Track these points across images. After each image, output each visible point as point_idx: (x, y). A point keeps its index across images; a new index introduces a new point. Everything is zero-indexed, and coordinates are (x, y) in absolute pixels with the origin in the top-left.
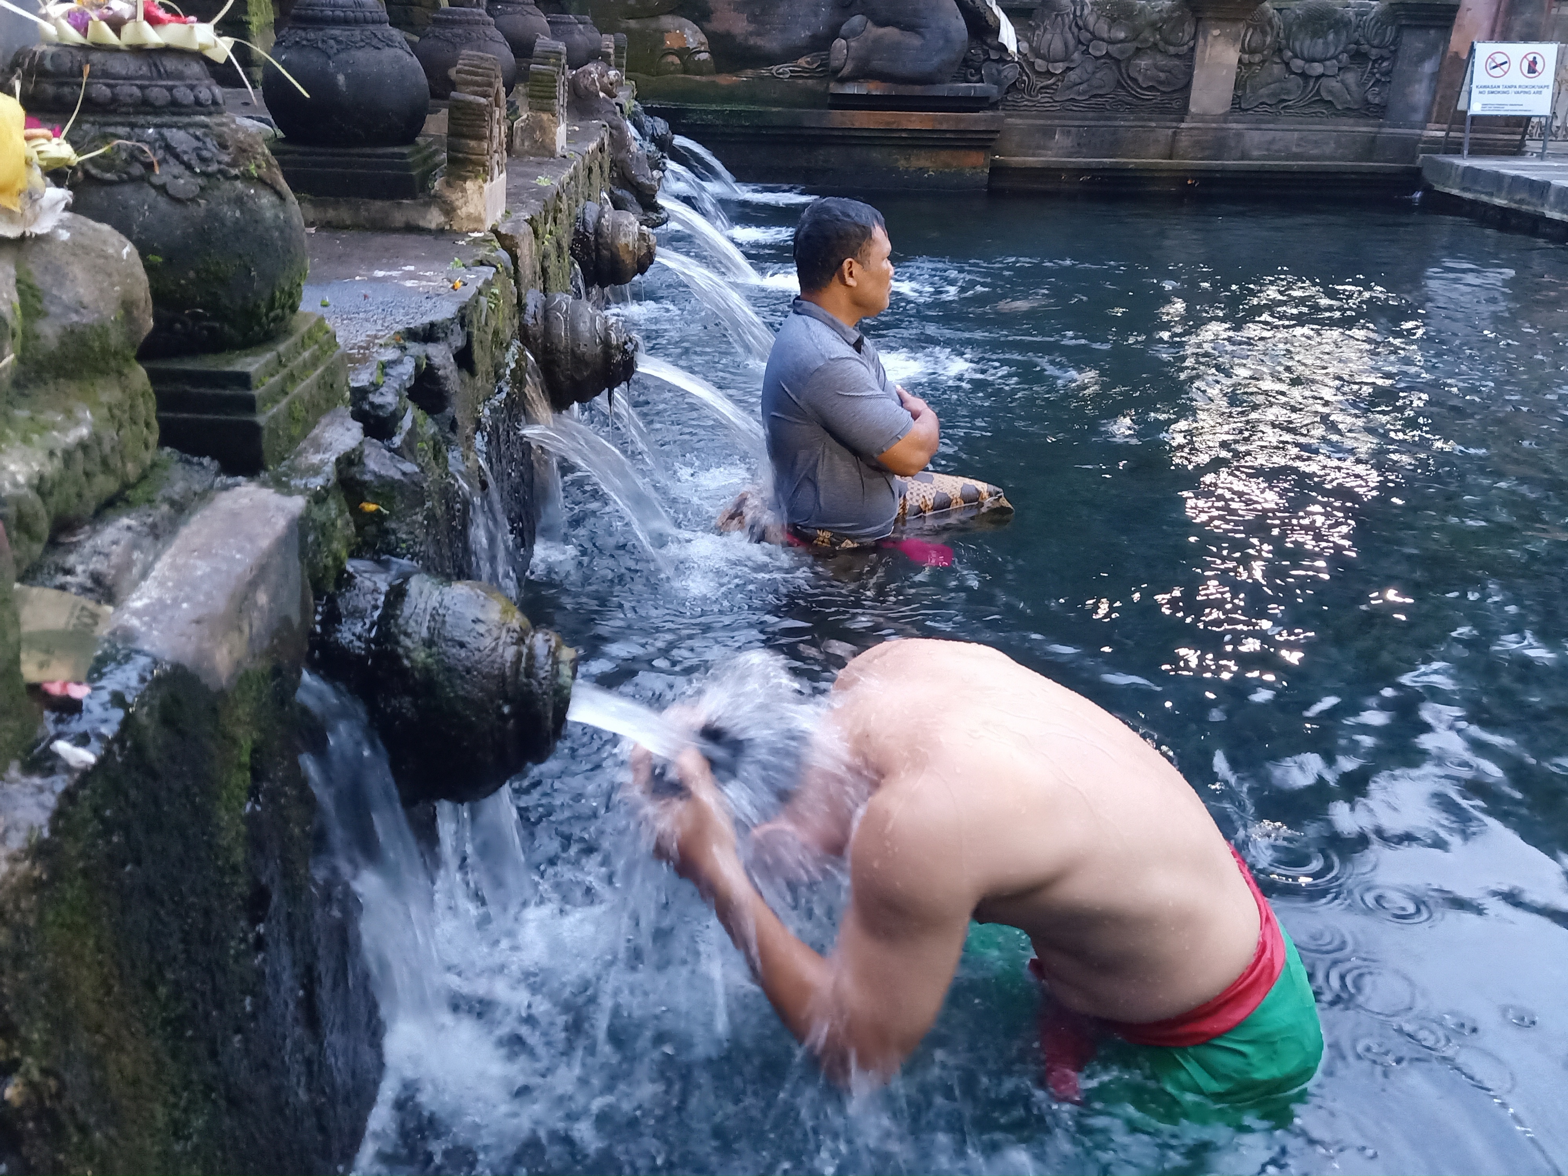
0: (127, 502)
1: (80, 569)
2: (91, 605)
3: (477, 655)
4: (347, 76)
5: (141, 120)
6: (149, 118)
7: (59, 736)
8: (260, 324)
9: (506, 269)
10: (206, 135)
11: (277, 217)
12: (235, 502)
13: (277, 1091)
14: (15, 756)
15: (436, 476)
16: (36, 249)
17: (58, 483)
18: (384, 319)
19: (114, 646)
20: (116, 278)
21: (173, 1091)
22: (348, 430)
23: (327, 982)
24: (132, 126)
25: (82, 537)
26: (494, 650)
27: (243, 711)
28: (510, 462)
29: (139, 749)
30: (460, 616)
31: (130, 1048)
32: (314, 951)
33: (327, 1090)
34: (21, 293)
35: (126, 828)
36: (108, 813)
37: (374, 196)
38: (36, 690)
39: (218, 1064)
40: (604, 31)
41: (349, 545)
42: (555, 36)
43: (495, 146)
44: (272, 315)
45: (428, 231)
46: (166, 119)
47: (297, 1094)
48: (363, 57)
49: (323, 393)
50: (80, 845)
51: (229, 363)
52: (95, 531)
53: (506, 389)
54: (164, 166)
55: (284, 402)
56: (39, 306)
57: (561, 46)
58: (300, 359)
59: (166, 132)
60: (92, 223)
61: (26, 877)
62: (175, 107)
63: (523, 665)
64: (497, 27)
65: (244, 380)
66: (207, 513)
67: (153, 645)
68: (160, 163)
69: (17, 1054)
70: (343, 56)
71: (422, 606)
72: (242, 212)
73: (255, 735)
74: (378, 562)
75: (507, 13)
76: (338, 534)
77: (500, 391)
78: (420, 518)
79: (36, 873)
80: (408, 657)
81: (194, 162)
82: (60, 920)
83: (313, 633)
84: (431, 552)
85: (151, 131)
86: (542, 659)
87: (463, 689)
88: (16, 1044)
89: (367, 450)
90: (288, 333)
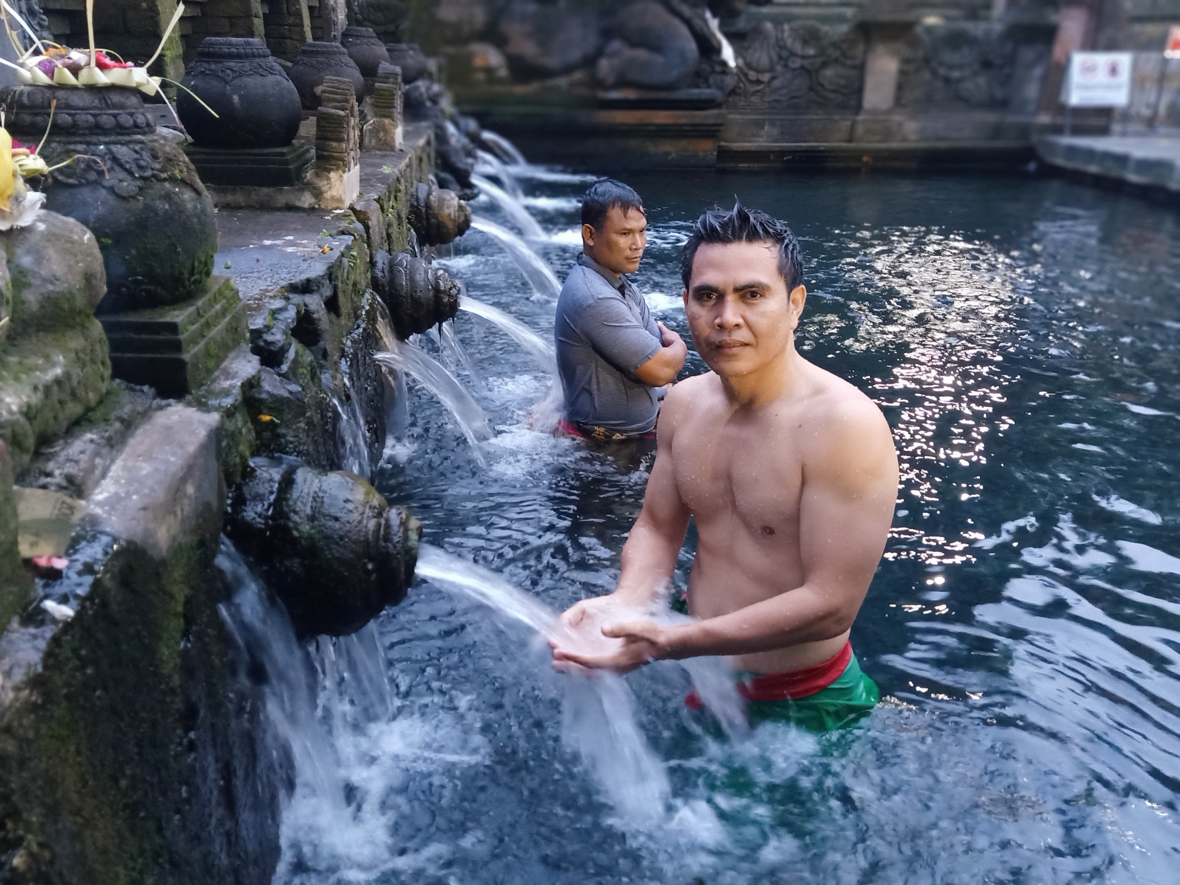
0: (89, 421)
1: (57, 472)
2: (68, 500)
3: (348, 527)
4: (241, 97)
5: (94, 139)
6: (101, 138)
7: (47, 597)
8: (184, 286)
9: (361, 236)
10: (142, 149)
11: (195, 207)
12: (168, 418)
13: (206, 856)
14: (16, 613)
15: (313, 393)
16: (21, 237)
17: (40, 409)
18: (272, 277)
19: (84, 529)
20: (80, 257)
21: (132, 858)
22: (250, 362)
23: (240, 773)
24: (88, 144)
25: (57, 448)
26: (360, 522)
27: (178, 574)
28: (366, 379)
29: (104, 605)
30: (334, 498)
31: (101, 825)
32: (231, 750)
33: (242, 855)
35: (96, 664)
36: (83, 652)
37: (262, 184)
38: (29, 563)
39: (164, 837)
40: (428, 55)
41: (251, 446)
42: (393, 60)
43: (351, 146)
44: (192, 279)
45: (303, 210)
46: (113, 138)
47: (220, 858)
48: (252, 82)
49: (230, 335)
50: (65, 677)
51: (162, 316)
52: (67, 444)
53: (363, 325)
54: (112, 173)
55: (202, 343)
56: (25, 280)
57: (398, 69)
58: (214, 311)
59: (113, 148)
60: (61, 217)
61: (27, 702)
62: (120, 129)
63: (382, 532)
64: (351, 56)
65: (173, 328)
66: (148, 427)
67: (113, 528)
68: (109, 171)
69: (21, 832)
70: (237, 82)
71: (306, 491)
72: (170, 205)
73: (187, 591)
74: (272, 458)
75: (356, 44)
76: (243, 439)
77: (358, 327)
78: (302, 425)
79: (33, 698)
80: (297, 529)
81: (134, 169)
82: (50, 733)
83: (226, 512)
84: (311, 449)
85: (102, 147)
86: (396, 528)
87: (337, 551)
88: (21, 825)
89: (263, 376)
90: (204, 291)
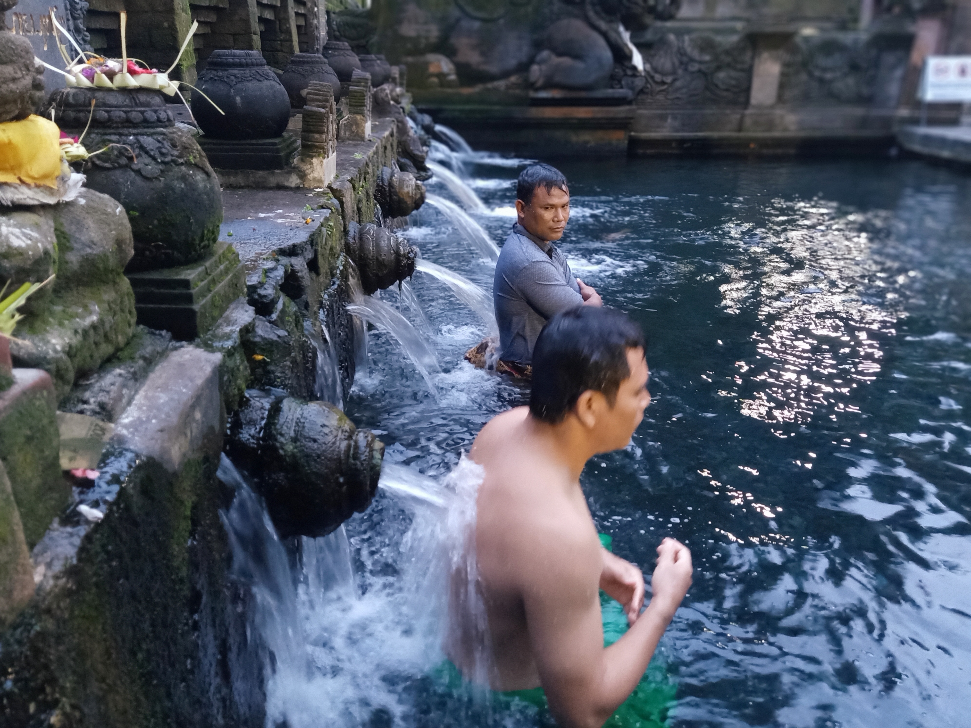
0: (119, 359)
1: (92, 400)
2: (101, 423)
3: (324, 447)
4: (242, 98)
5: (125, 131)
6: (130, 130)
7: (82, 502)
8: (195, 250)
9: (337, 210)
10: (164, 139)
11: (205, 187)
12: (181, 357)
13: (206, 717)
14: (56, 515)
15: (297, 337)
16: (65, 210)
17: (79, 349)
18: (265, 243)
19: (112, 447)
20: (113, 227)
21: (146, 718)
22: (247, 311)
23: (234, 649)
24: (120, 135)
25: (92, 381)
26: (334, 443)
27: (187, 484)
28: (340, 326)
29: (128, 509)
30: (313, 423)
31: (121, 691)
32: (227, 631)
33: (235, 717)
34: (57, 237)
35: (120, 557)
36: (110, 548)
37: (258, 169)
38: (68, 475)
39: (172, 701)
40: (392, 64)
41: (246, 380)
42: (364, 68)
43: (330, 137)
44: (202, 244)
45: (290, 189)
46: (140, 130)
47: (217, 719)
48: (251, 85)
49: (231, 290)
50: (95, 568)
51: (177, 274)
52: (100, 377)
53: (338, 282)
54: (140, 158)
55: (209, 296)
56: (68, 244)
57: (368, 75)
58: (219, 270)
59: (141, 138)
60: (98, 194)
61: (64, 588)
62: (146, 123)
63: (352, 452)
64: (330, 65)
65: (186, 284)
66: (165, 364)
67: (136, 446)
68: (137, 157)
69: (57, 695)
70: (239, 86)
71: (290, 417)
72: (186, 185)
73: (194, 498)
74: (263, 390)
75: (335, 56)
76: (240, 375)
77: (334, 283)
78: (288, 363)
79: (69, 585)
80: (283, 449)
81: (157, 155)
82: (82, 614)
83: (226, 434)
84: (294, 383)
85: (131, 138)
86: (363, 449)
87: (316, 467)
88: (57, 689)
89: (257, 323)
90: (212, 254)
